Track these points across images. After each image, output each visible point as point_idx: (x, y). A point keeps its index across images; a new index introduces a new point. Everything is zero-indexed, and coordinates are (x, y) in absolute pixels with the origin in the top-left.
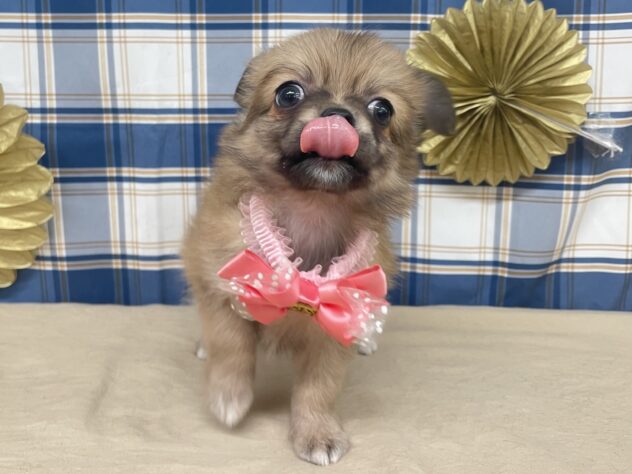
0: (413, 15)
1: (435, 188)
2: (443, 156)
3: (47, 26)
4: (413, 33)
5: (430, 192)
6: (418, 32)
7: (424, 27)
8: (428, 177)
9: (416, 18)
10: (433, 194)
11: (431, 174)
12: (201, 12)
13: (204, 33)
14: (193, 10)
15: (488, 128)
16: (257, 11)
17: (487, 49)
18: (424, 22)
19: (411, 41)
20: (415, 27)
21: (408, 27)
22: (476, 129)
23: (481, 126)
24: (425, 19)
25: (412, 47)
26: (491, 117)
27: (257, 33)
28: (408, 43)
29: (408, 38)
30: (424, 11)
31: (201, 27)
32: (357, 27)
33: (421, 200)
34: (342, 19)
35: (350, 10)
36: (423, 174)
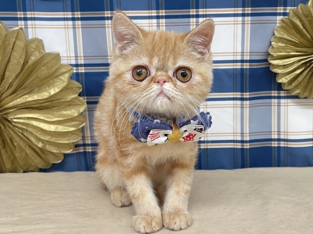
0: (279, 8)
1: (289, 101)
2: (293, 84)
3: (78, 19)
4: (279, 18)
5: (287, 103)
6: (281, 17)
7: (285, 14)
8: (286, 95)
9: (280, 10)
10: (289, 104)
11: (287, 93)
12: (162, 9)
13: (164, 20)
14: (158, 9)
16: (193, 8)
18: (285, 11)
19: (278, 22)
20: (280, 14)
21: (276, 14)
25: (278, 25)
27: (193, 20)
28: (276, 23)
29: (276, 20)
30: (285, 5)
31: (162, 17)
32: (248, 15)
33: (282, 108)
34: (239, 11)
35: (244, 6)
36: (282, 94)
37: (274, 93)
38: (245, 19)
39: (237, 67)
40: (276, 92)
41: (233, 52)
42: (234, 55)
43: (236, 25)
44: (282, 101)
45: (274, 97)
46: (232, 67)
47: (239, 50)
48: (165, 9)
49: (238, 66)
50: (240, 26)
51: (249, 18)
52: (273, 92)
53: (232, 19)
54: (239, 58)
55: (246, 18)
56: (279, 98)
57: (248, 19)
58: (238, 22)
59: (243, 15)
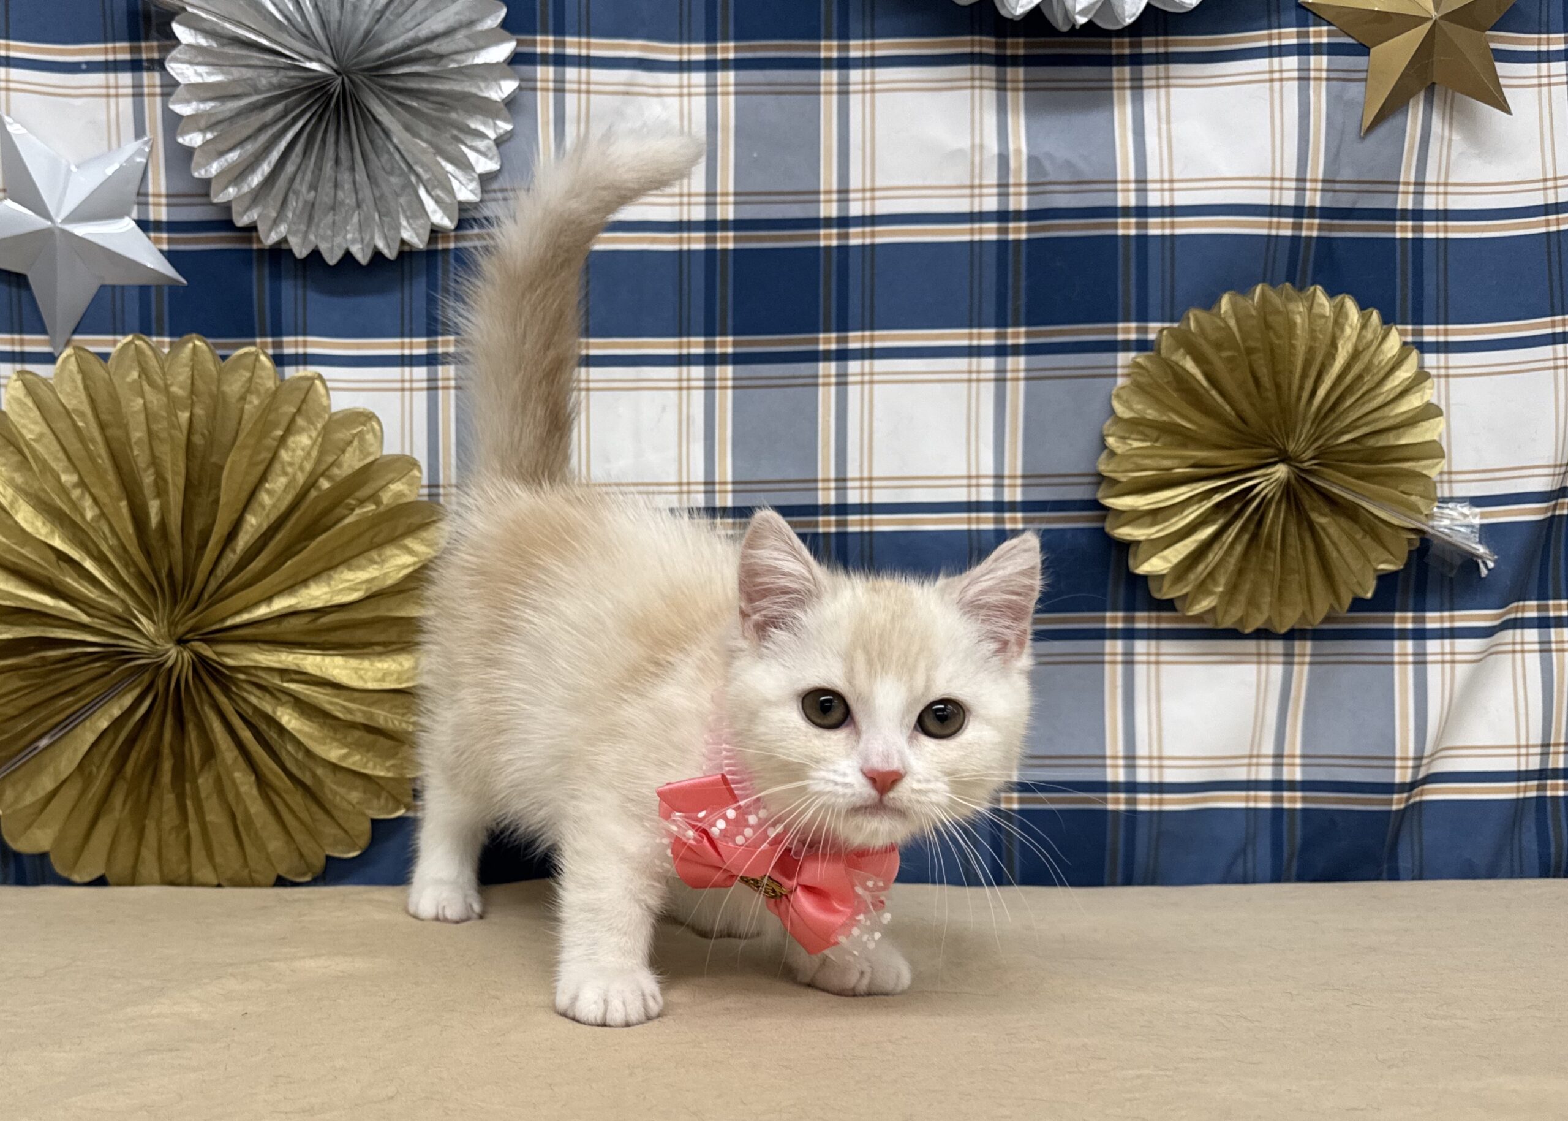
0: (1120, 325)
1: (1167, 646)
3: (446, 359)
4: (1123, 358)
5: (1158, 654)
6: (1132, 355)
7: (1142, 346)
8: (1153, 626)
9: (1127, 331)
10: (1162, 658)
11: (1161, 620)
12: (724, 333)
13: (729, 370)
14: (709, 331)
15: (1273, 523)
16: (827, 330)
17: (1266, 381)
18: (1143, 337)
19: (1120, 371)
20: (1126, 346)
21: (1113, 347)
22: (1252, 527)
23: (1260, 524)
24: (1145, 331)
25: (1120, 381)
26: (1279, 502)
27: (828, 369)
28: (1114, 376)
29: (1115, 367)
30: (1143, 316)
31: (724, 359)
32: (1016, 350)
33: (1140, 671)
34: (987, 337)
35: (1001, 322)
36: (1143, 621)
37: (1114, 620)
38: (1005, 362)
39: (983, 527)
40: (1120, 614)
41: (964, 473)
42: (969, 486)
43: (974, 385)
44: (1140, 646)
45: (1114, 635)
46: (964, 527)
47: (988, 466)
48: (735, 334)
49: (986, 521)
50: (988, 391)
51: (1022, 361)
52: (1108, 614)
53: (961, 363)
54: (987, 495)
55: (1010, 362)
56: (1130, 635)
57: (1018, 364)
58: (982, 376)
59: (1001, 351)
